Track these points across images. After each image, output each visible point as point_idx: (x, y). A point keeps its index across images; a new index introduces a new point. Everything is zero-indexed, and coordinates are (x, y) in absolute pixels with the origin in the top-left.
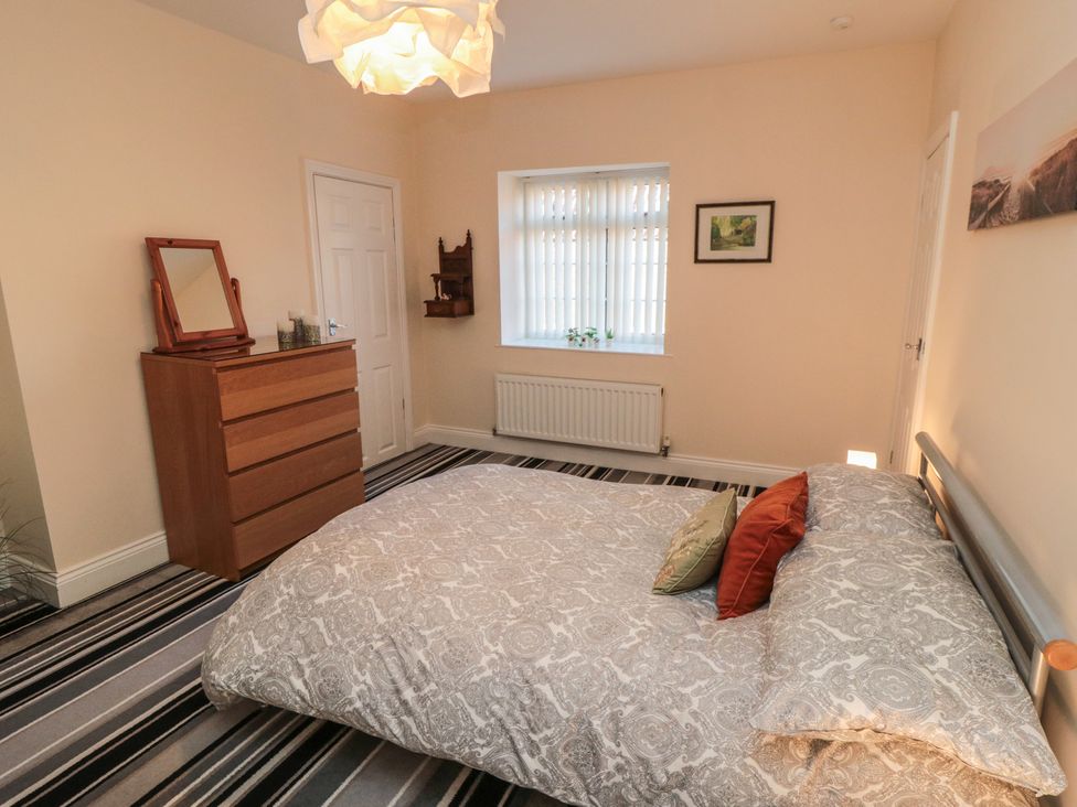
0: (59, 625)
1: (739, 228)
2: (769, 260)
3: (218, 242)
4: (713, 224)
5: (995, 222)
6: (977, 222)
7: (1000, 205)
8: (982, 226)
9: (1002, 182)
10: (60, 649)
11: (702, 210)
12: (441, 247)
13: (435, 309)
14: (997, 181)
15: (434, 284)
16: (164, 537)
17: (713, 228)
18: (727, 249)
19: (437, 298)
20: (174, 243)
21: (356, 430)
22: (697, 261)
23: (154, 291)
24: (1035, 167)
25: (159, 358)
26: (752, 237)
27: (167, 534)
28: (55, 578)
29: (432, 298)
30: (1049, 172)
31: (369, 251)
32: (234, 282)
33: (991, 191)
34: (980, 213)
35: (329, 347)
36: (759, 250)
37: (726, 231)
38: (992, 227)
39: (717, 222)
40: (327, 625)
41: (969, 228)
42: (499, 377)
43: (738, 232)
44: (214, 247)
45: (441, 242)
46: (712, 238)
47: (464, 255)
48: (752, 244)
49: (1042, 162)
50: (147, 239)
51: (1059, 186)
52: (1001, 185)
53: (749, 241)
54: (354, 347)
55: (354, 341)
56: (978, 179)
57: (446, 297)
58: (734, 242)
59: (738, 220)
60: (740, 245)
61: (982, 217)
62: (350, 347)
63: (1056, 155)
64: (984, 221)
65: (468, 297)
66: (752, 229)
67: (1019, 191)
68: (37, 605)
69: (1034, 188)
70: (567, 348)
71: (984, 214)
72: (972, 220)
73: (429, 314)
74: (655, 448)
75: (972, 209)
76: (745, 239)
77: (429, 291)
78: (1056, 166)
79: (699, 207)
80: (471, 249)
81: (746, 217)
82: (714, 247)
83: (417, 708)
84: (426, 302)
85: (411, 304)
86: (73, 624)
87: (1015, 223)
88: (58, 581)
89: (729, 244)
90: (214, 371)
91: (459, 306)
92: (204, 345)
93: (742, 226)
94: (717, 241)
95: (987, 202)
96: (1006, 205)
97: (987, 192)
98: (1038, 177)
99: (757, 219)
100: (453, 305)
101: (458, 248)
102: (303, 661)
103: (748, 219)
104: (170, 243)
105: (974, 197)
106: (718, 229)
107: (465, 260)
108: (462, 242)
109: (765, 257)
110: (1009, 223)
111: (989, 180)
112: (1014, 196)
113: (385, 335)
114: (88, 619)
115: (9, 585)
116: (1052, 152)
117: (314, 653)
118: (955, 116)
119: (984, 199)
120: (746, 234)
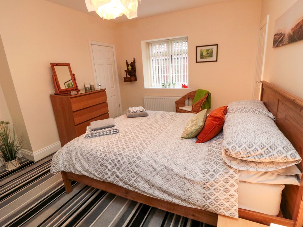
0: (35, 166)
1: (208, 52)
2: (217, 61)
3: (69, 64)
4: (201, 51)
5: (281, 45)
6: (276, 45)
7: (282, 40)
8: (277, 46)
9: (283, 33)
10: (36, 172)
11: (198, 48)
12: (127, 63)
13: (126, 80)
14: (281, 33)
15: (125, 73)
16: (60, 143)
17: (201, 53)
19: (127, 77)
20: (58, 65)
21: (107, 113)
22: (197, 62)
23: (53, 78)
24: (292, 28)
25: (56, 96)
26: (212, 55)
27: (61, 142)
28: (33, 154)
29: (125, 77)
30: (297, 28)
31: (108, 65)
32: (73, 75)
33: (279, 36)
34: (276, 43)
35: (99, 91)
36: (214, 58)
37: (205, 53)
38: (280, 46)
39: (202, 51)
41: (273, 47)
42: (145, 97)
43: (208, 54)
44: (68, 65)
45: (127, 61)
46: (201, 55)
47: (133, 65)
48: (212, 57)
49: (295, 26)
50: (51, 64)
51: (300, 32)
52: (282, 34)
53: (211, 56)
54: (106, 90)
55: (105, 89)
56: (276, 33)
57: (129, 76)
58: (207, 56)
59: (208, 50)
60: (209, 57)
61: (277, 44)
62: (105, 91)
63: (299, 23)
64: (278, 45)
65: (135, 76)
66: (212, 52)
67: (288, 35)
68: (29, 161)
69: (292, 34)
70: (162, 88)
71: (277, 43)
72: (274, 45)
73: (125, 81)
75: (274, 41)
76: (210, 56)
77: (124, 75)
78: (299, 26)
79: (197, 47)
80: (135, 63)
81: (210, 49)
82: (201, 58)
84: (124, 78)
85: (120, 79)
86: (38, 165)
87: (287, 44)
88: (34, 155)
89: (205, 57)
90: (69, 98)
91: (133, 78)
92: (67, 92)
93: (209, 52)
95: (278, 39)
96: (284, 40)
97: (278, 36)
98: (293, 30)
99: (213, 50)
100: (131, 78)
101: (131, 62)
103: (211, 50)
104: (57, 65)
105: (274, 38)
106: (202, 53)
108: (132, 61)
109: (216, 60)
110: (285, 45)
111: (279, 33)
112: (286, 37)
113: (113, 87)
114: (42, 164)
115: (21, 156)
116: (297, 23)
118: (268, 16)
119: (277, 39)
120: (210, 54)
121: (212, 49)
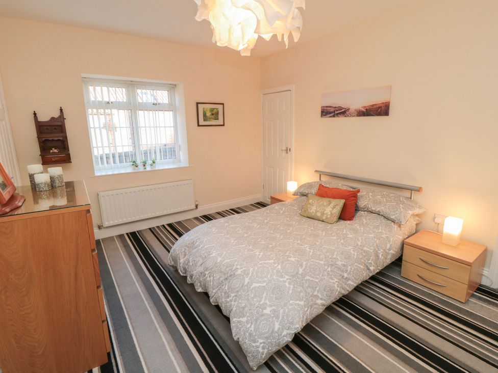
2: (224, 125)
11: (199, 105)
17: (203, 112)
18: (209, 121)
22: (199, 125)
26: (218, 116)
36: (220, 121)
37: (208, 114)
39: (205, 110)
40: (311, 277)
43: (213, 114)
45: (35, 114)
46: (204, 116)
48: (218, 119)
59: (212, 110)
60: (214, 119)
66: (217, 113)
74: (193, 207)
76: (215, 117)
79: (197, 103)
82: (205, 120)
83: (350, 276)
89: (210, 119)
93: (214, 112)
94: (205, 119)
99: (219, 110)
101: (53, 118)
102: (315, 293)
103: (215, 110)
106: (206, 113)
107: (61, 126)
117: (317, 287)
120: (215, 115)
121: (217, 109)
